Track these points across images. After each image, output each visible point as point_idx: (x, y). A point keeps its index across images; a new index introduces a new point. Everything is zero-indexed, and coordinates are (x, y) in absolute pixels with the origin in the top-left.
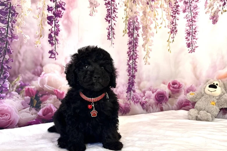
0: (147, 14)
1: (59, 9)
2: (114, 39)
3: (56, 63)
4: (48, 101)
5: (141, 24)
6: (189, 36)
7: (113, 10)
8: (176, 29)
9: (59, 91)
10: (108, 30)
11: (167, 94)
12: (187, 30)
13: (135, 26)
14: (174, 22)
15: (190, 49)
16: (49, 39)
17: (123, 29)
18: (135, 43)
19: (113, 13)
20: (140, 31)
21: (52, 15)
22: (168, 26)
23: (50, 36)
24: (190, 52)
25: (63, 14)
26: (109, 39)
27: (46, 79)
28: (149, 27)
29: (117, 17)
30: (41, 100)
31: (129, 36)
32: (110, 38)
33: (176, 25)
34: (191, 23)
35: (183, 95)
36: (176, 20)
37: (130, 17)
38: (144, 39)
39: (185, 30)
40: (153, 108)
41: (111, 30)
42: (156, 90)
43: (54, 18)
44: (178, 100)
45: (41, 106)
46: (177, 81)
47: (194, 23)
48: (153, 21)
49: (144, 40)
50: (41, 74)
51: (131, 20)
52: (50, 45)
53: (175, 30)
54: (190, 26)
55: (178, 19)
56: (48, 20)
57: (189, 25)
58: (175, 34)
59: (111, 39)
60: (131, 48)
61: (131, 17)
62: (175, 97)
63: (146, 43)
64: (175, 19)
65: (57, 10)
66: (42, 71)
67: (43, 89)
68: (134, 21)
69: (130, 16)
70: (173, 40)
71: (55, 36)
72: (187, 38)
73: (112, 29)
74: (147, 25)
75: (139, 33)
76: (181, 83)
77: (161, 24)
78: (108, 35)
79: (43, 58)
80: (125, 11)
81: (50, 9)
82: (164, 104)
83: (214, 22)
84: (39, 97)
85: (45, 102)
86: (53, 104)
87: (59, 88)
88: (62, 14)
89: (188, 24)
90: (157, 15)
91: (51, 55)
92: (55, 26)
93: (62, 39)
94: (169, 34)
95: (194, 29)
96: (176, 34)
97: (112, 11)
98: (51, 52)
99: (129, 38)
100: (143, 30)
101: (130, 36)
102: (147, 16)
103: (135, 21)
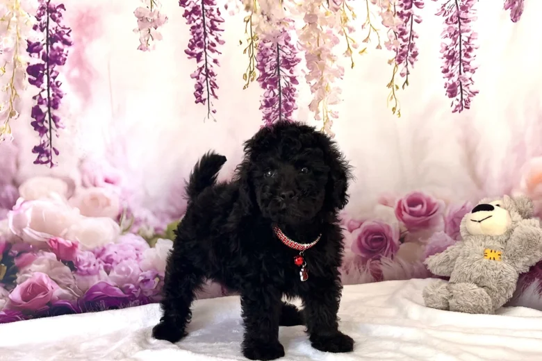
0: (318, 19)
1: (55, 45)
2: (216, 99)
3: (52, 176)
4: (34, 267)
5: (301, 50)
6: (453, 65)
7: (210, 25)
8: (414, 50)
9: (61, 240)
10: (195, 79)
11: (393, 233)
12: (447, 49)
13: (280, 58)
14: (408, 29)
15: (455, 101)
16: (34, 120)
17: (245, 69)
18: (286, 101)
19: (209, 35)
20: (300, 70)
21: (41, 61)
22: (386, 43)
23: (36, 112)
24: (455, 111)
25: (67, 55)
26: (200, 100)
27: (28, 215)
28: (327, 53)
29: (223, 43)
30: (16, 264)
31: (264, 86)
32: (202, 99)
33: (412, 36)
34: (457, 25)
35: (443, 232)
36: (414, 22)
37: (264, 36)
38: (314, 88)
39: (441, 49)
40: (347, 273)
41: (204, 77)
42: (361, 224)
43: (46, 67)
44: (428, 248)
45: (16, 278)
46: (420, 194)
47: (464, 26)
48: (339, 36)
49: (312, 92)
50: (15, 204)
51: (268, 45)
52: (37, 133)
53: (410, 53)
54: (455, 34)
55: (419, 19)
56: (29, 74)
57: (453, 33)
58: (412, 63)
59: (205, 100)
60: (271, 117)
61: (269, 35)
62: (420, 239)
63: (319, 100)
64: (409, 22)
65: (52, 48)
66: (17, 196)
67: (22, 239)
68: (278, 45)
69: (263, 33)
70: (406, 82)
71: (49, 111)
72: (446, 71)
73: (209, 74)
74: (320, 50)
75: (295, 74)
76: (434, 200)
77: (365, 41)
78: (198, 92)
79: (18, 165)
80: (247, 22)
81: (35, 48)
82: (385, 260)
83: (515, 17)
84: (13, 258)
85: (27, 269)
86: (47, 273)
87: (62, 234)
88: (64, 56)
89: (448, 30)
90: (350, 17)
91: (38, 157)
92: (48, 86)
93: (71, 115)
94: (393, 65)
95: (466, 43)
96: (415, 63)
97: (207, 28)
98: (39, 150)
99: (263, 91)
100: (308, 65)
101: (268, 86)
102: (319, 27)
103: (282, 43)
